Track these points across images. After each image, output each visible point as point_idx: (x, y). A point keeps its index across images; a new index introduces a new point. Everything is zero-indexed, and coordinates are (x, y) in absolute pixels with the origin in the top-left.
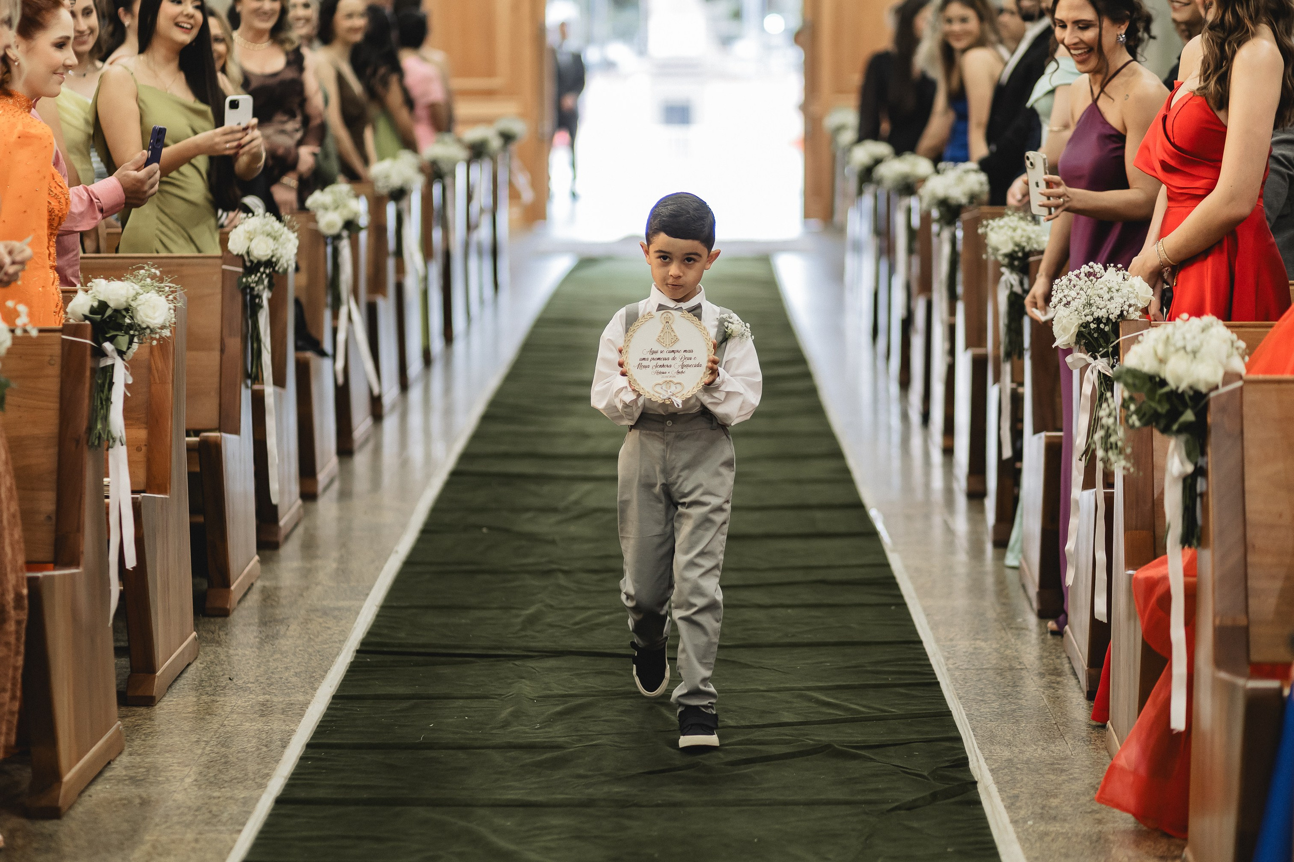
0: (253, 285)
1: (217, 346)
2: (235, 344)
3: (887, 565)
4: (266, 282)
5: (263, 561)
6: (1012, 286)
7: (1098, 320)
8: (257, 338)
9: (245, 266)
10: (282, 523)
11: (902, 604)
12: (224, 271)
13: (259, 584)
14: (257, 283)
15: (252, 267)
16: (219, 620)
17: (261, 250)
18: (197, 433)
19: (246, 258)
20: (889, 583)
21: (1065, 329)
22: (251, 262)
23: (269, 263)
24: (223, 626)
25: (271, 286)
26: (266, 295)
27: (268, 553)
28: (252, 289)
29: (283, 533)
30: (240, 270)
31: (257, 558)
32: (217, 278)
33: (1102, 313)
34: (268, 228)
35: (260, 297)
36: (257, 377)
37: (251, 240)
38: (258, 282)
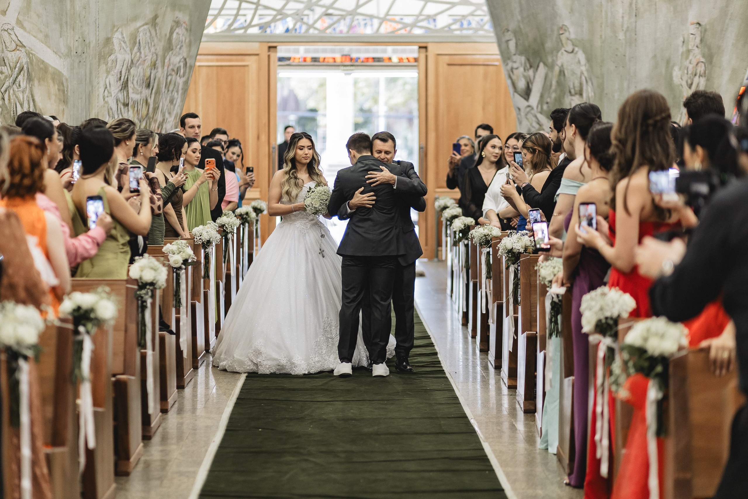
0: (143, 295)
1: (123, 328)
2: (133, 328)
3: (483, 449)
4: (150, 294)
5: (145, 446)
6: (553, 298)
7: (606, 318)
8: (144, 324)
9: (138, 285)
10: (152, 425)
11: (492, 471)
12: (127, 288)
13: (143, 458)
14: (145, 294)
15: (143, 285)
16: (124, 478)
17: (148, 277)
18: (114, 375)
19: (139, 281)
20: (485, 459)
21: (589, 323)
22: (142, 283)
23: (152, 284)
24: (127, 481)
25: (153, 296)
26: (149, 301)
27: (146, 442)
28: (142, 297)
29: (153, 430)
30: (136, 287)
31: (142, 444)
32: (124, 291)
33: (608, 314)
34: (152, 265)
35: (146, 302)
36: (144, 346)
37: (142, 271)
38: (147, 294)
